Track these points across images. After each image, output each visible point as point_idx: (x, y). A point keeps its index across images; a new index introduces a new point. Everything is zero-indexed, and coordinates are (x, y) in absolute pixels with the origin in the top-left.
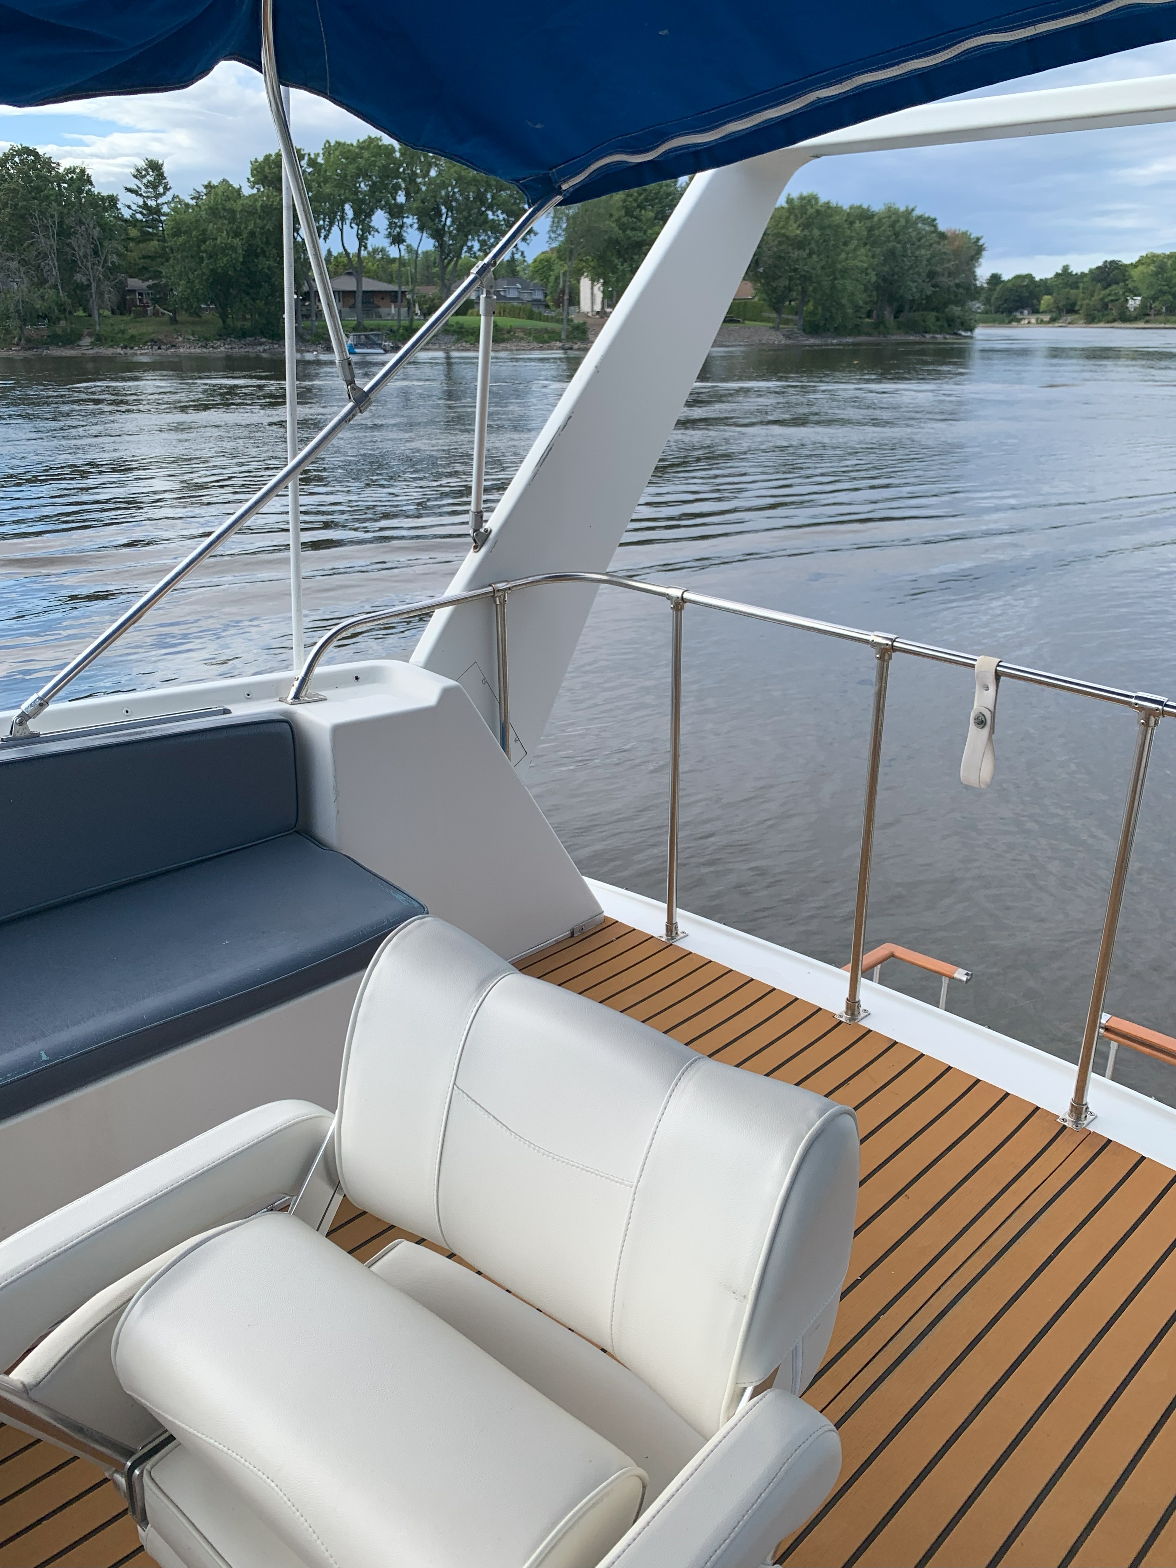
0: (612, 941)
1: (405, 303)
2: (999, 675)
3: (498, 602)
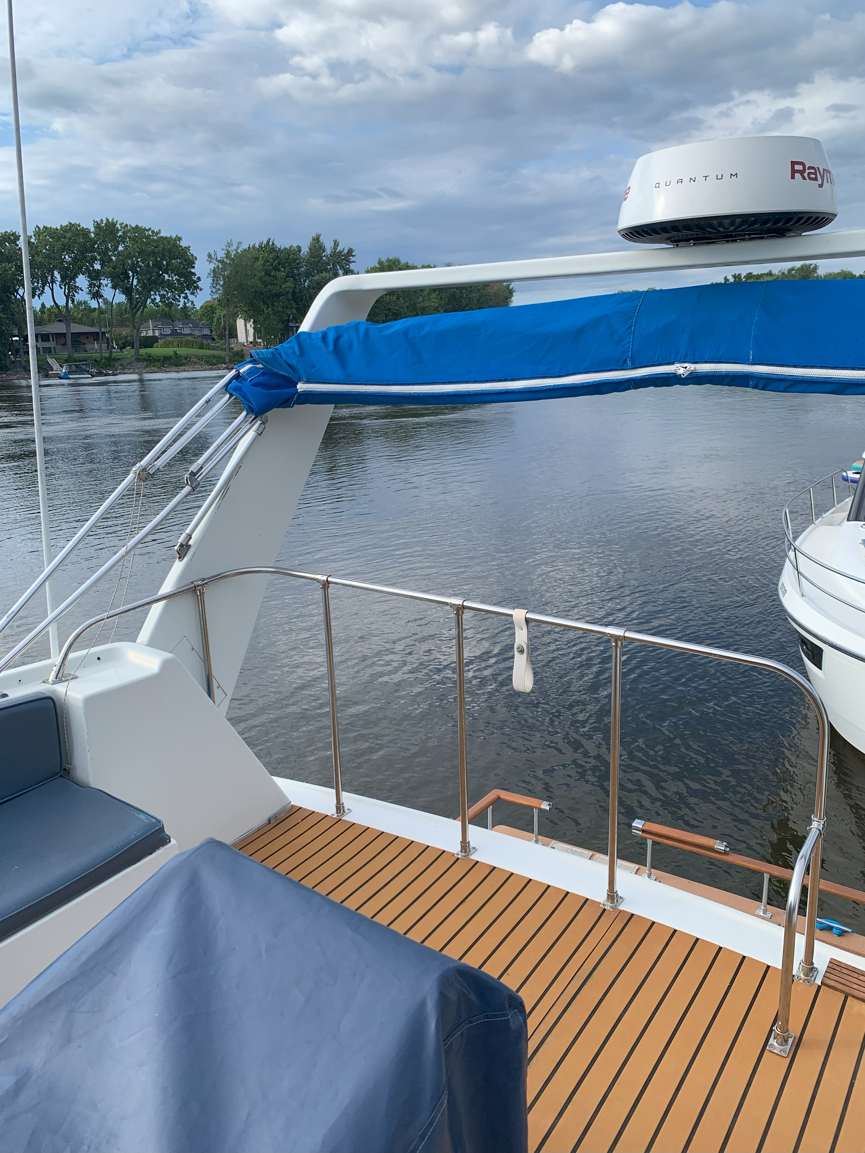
0: (298, 823)
1: (105, 340)
2: (527, 621)
3: (199, 594)
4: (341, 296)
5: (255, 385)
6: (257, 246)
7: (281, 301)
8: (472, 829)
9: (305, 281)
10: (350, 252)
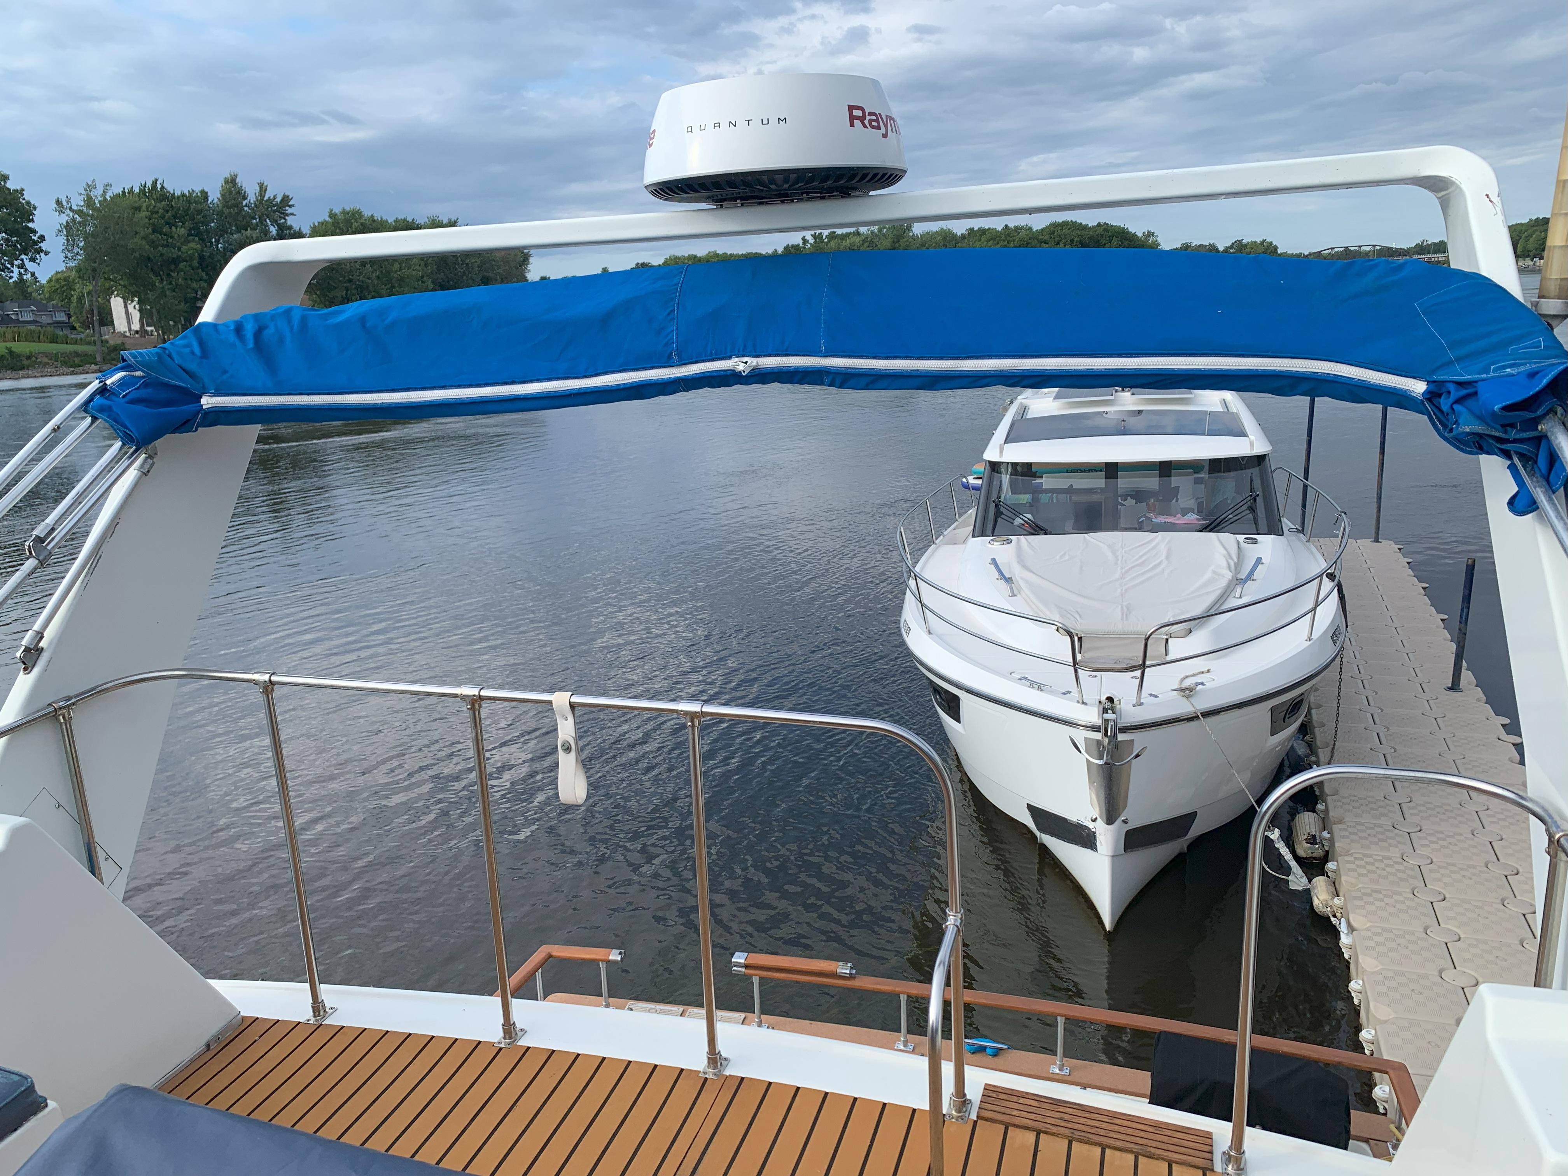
0: (256, 1041)
2: (573, 706)
3: (62, 721)
4: (259, 270)
5: (131, 402)
6: (137, 190)
7: (182, 270)
8: (516, 1004)
9: (218, 242)
10: (286, 200)
